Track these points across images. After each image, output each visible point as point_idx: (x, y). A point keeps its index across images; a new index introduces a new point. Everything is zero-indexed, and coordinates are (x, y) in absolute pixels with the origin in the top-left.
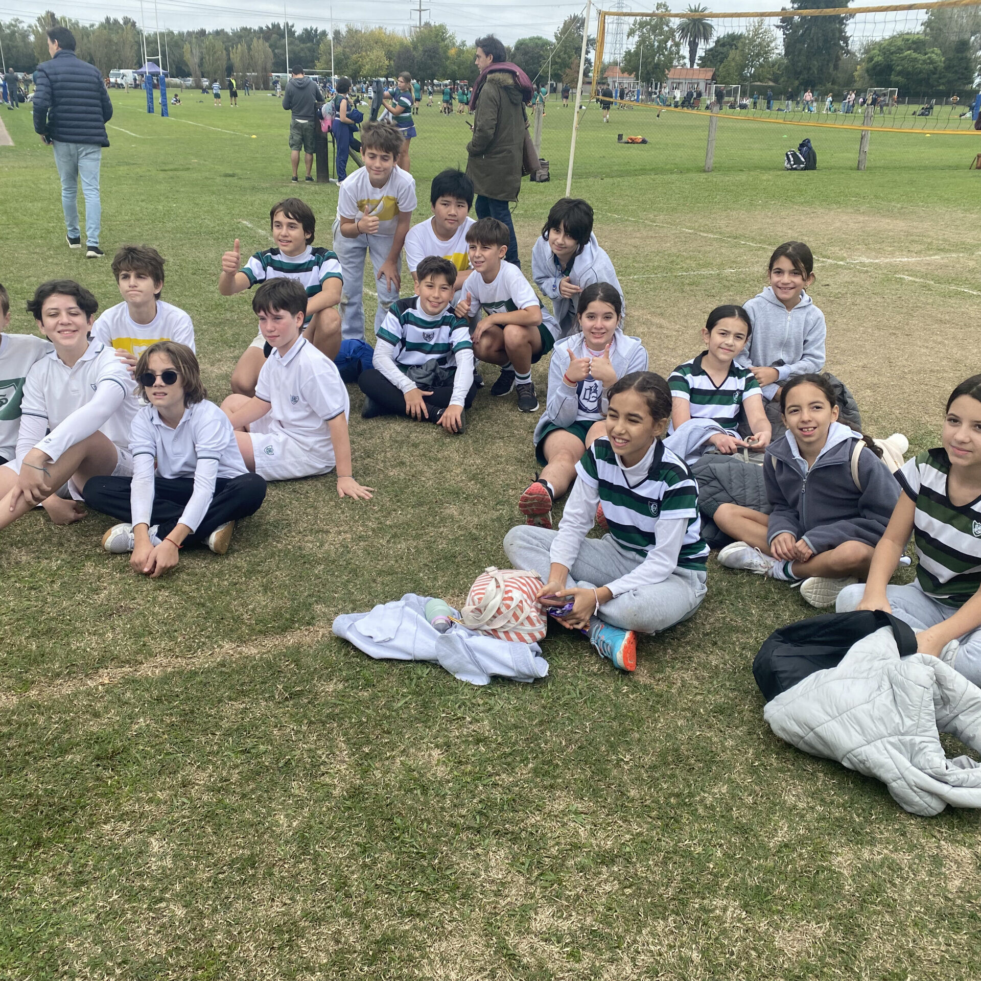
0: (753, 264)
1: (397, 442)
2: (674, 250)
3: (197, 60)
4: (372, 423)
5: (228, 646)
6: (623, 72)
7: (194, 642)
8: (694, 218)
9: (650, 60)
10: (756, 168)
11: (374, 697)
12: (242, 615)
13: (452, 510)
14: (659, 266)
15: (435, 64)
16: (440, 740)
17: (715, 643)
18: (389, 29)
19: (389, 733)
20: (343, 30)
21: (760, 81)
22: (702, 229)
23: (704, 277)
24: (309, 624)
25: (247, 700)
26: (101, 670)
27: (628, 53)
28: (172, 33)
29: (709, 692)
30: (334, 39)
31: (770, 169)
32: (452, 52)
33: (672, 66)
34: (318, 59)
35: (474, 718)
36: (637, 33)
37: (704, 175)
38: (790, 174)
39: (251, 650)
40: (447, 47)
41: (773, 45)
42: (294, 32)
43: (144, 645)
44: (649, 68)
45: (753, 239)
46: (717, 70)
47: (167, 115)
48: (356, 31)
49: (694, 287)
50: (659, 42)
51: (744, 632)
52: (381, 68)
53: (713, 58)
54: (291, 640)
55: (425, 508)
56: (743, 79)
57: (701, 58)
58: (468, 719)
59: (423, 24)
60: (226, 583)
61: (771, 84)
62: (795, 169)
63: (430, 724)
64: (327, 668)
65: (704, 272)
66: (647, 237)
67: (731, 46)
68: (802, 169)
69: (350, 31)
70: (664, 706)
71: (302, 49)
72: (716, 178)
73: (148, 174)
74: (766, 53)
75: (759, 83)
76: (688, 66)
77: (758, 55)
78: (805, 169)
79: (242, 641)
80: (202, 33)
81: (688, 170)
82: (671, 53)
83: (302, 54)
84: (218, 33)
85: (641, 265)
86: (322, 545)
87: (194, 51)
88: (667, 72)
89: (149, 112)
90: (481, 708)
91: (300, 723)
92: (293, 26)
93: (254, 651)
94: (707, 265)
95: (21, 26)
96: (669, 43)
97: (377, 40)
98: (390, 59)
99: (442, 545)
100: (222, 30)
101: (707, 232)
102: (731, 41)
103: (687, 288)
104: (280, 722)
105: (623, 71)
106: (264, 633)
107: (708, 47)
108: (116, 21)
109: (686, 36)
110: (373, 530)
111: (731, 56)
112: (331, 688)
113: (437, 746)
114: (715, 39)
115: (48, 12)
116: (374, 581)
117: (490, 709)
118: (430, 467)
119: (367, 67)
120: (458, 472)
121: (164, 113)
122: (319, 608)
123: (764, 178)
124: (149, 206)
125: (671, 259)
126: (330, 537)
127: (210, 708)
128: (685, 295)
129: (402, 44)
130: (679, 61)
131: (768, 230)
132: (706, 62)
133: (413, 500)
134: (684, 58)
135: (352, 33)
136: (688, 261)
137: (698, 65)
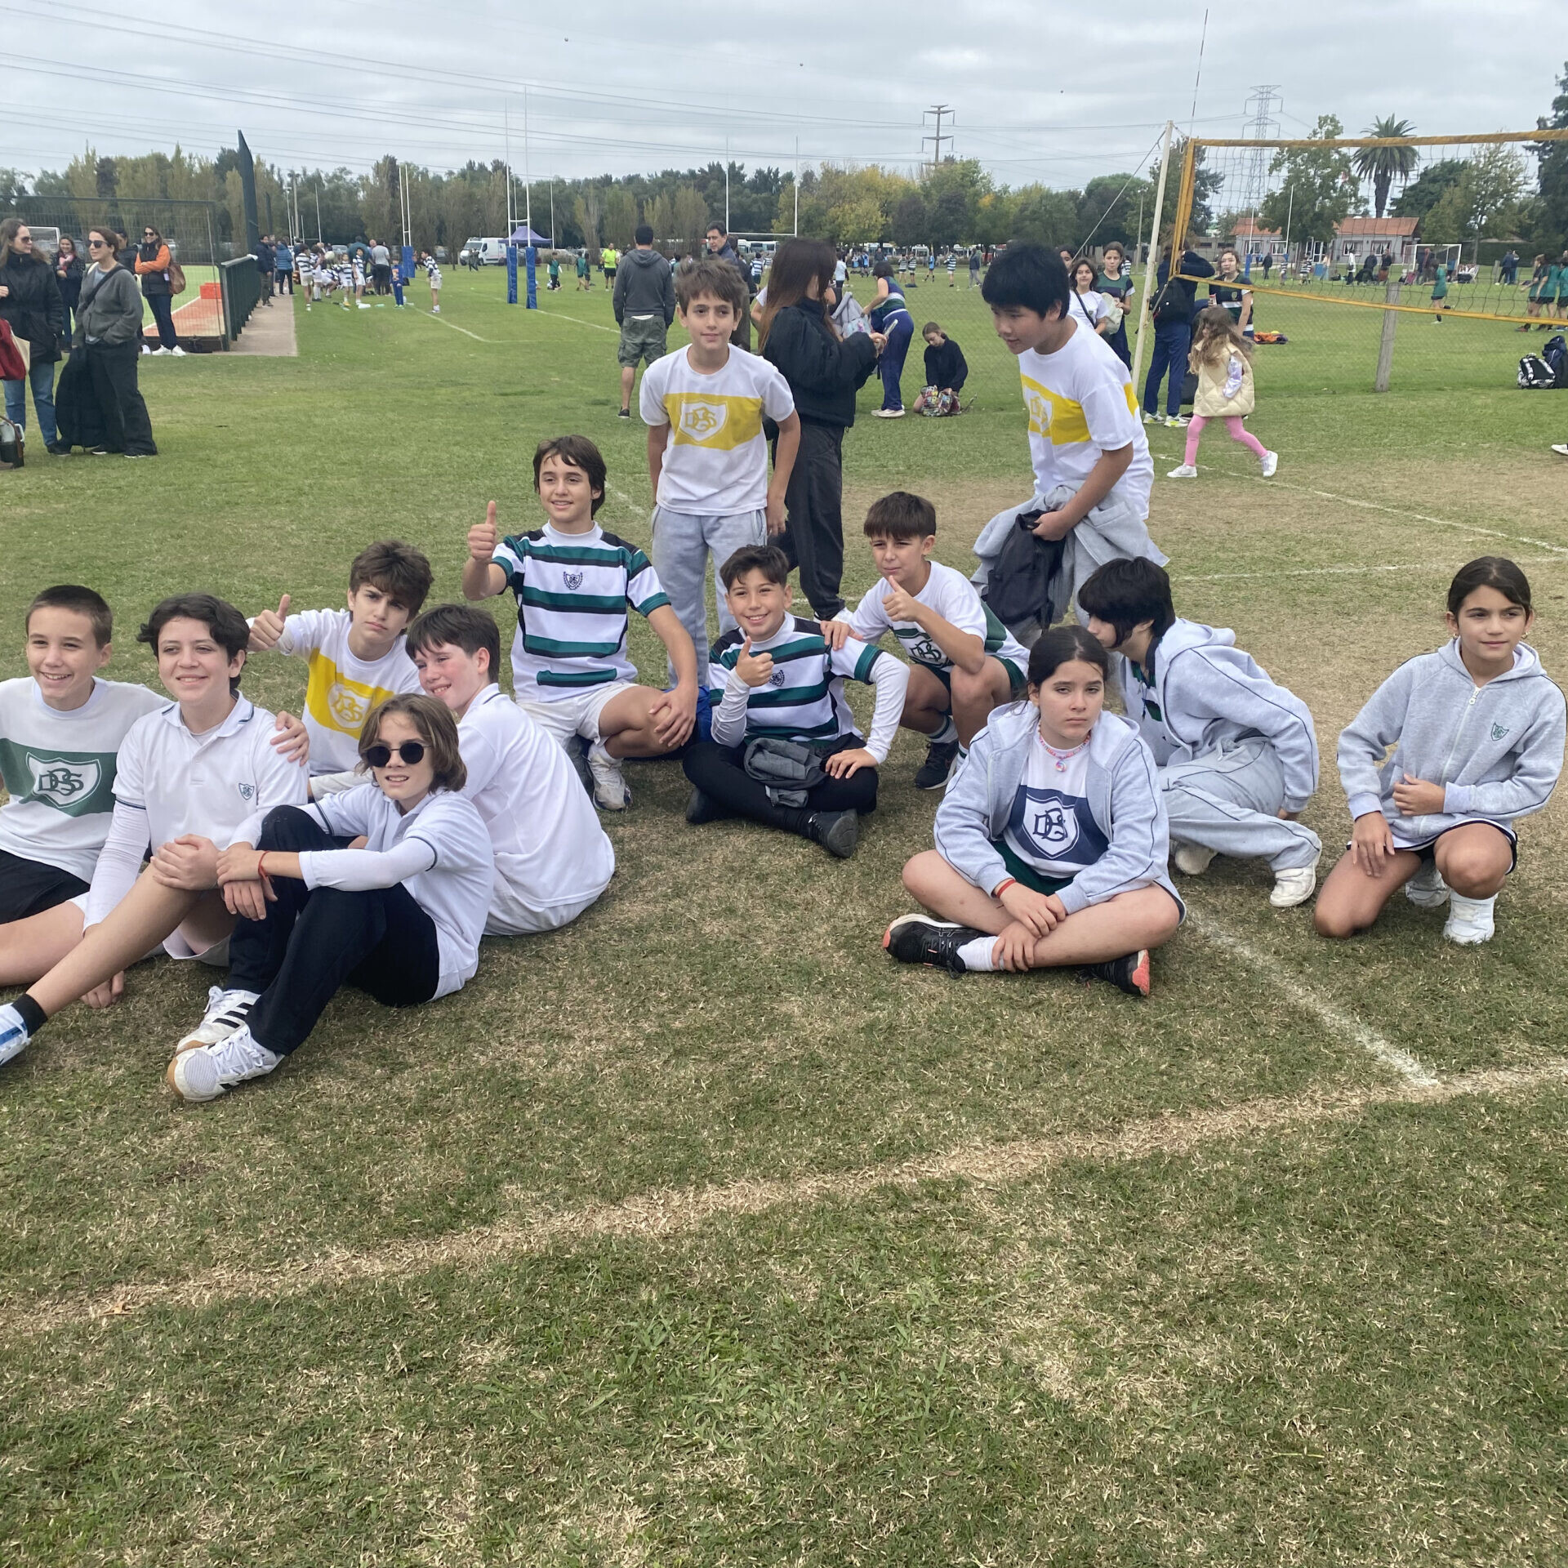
0: (1430, 555)
1: (732, 869)
2: (1294, 530)
3: (594, 221)
4: (702, 832)
5: (338, 1254)
6: (1261, 228)
7: (284, 1242)
8: (1343, 474)
9: (1307, 207)
10: (1467, 384)
11: (555, 1384)
12: (381, 1194)
13: (793, 1006)
14: (1261, 558)
15: (956, 220)
16: (649, 1489)
17: (1212, 1320)
18: (889, 168)
19: (561, 1463)
20: (818, 173)
21: (1496, 236)
22: (1351, 492)
23: (1339, 579)
24: (485, 1222)
25: (335, 1369)
26: (117, 1287)
27: (1271, 197)
28: (563, 182)
29: (1178, 1427)
30: (802, 185)
31: (1491, 387)
32: (986, 201)
33: (1345, 216)
34: (777, 217)
35: (721, 1447)
36: (1287, 164)
37: (1372, 398)
38: (1526, 396)
39: (373, 1267)
40: (977, 194)
41: (1520, 178)
42: (744, 176)
43: (201, 1243)
44: (1306, 219)
45: (1438, 512)
46: (1422, 220)
47: (535, 306)
48: (838, 172)
49: (1316, 597)
50: (1322, 177)
51: (1273, 1299)
52: (871, 228)
53: (1415, 202)
54: (444, 1252)
55: (746, 999)
56: (1466, 233)
57: (1395, 202)
58: (711, 1448)
59: (941, 159)
60: (372, 1129)
61: (1517, 240)
62: (1536, 387)
63: (637, 1451)
64: (488, 1316)
65: (1340, 569)
66: (1253, 506)
67: (1448, 181)
68: (1549, 387)
69: (827, 173)
70: (1085, 1451)
71: (755, 201)
72: (1393, 403)
73: (478, 400)
74: (1508, 191)
75: (1495, 240)
76: (1373, 213)
77: (1495, 195)
78: (1554, 386)
79: (364, 1246)
80: (607, 181)
81: (1347, 389)
82: (1344, 194)
83: (755, 209)
84: (631, 180)
85: (1232, 555)
86: (551, 1064)
87: (591, 209)
88: (1335, 225)
89: (510, 302)
90: (741, 1426)
91: (410, 1425)
92: (742, 167)
93: (380, 1268)
94: (1348, 557)
95: (348, 178)
96: (1340, 181)
97: (868, 185)
98: (886, 213)
99: (758, 1074)
100: (637, 176)
101: (1359, 498)
102: (1449, 173)
103: (1303, 599)
104: (377, 1420)
105: (1262, 226)
106: (404, 1233)
107: (1409, 184)
108: (482, 167)
109: (1371, 167)
110: (648, 1038)
111: (1447, 197)
112: (485, 1356)
113: (638, 1502)
114: (1422, 170)
115: (386, 158)
116: (621, 1140)
117: (756, 1430)
118: (776, 918)
119: (851, 228)
120: (821, 931)
121: (531, 304)
122: (512, 1190)
123: (1479, 402)
124: (462, 452)
125: (1287, 544)
126: (570, 1049)
127: (269, 1381)
128: (1299, 610)
129: (907, 189)
130: (1357, 207)
131: (1468, 496)
132: (1402, 207)
133: (730, 983)
134: (1366, 201)
135: (831, 175)
136: (1314, 550)
137: (1390, 212)
